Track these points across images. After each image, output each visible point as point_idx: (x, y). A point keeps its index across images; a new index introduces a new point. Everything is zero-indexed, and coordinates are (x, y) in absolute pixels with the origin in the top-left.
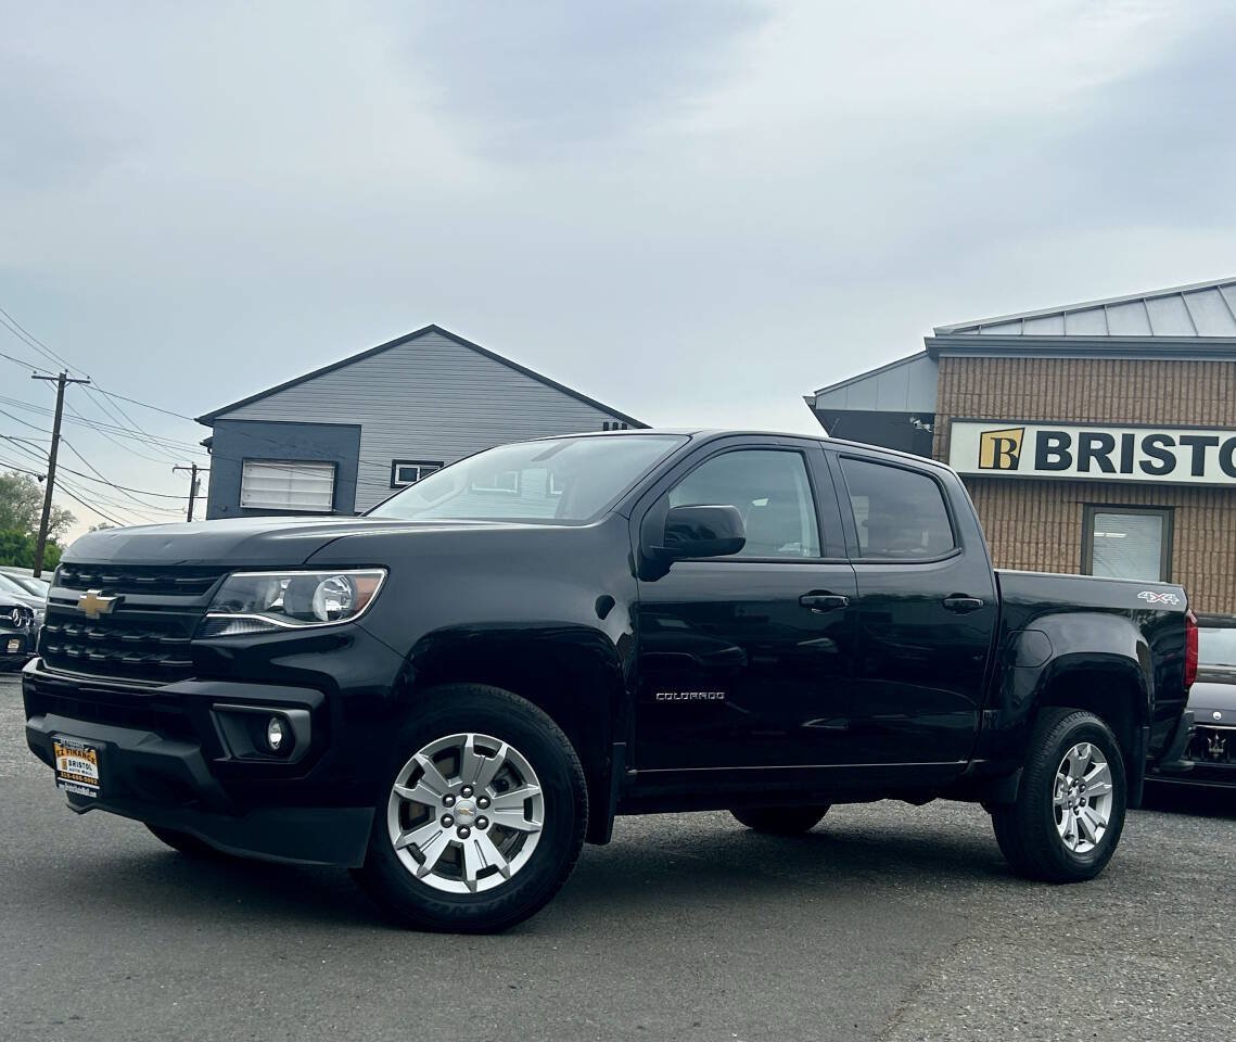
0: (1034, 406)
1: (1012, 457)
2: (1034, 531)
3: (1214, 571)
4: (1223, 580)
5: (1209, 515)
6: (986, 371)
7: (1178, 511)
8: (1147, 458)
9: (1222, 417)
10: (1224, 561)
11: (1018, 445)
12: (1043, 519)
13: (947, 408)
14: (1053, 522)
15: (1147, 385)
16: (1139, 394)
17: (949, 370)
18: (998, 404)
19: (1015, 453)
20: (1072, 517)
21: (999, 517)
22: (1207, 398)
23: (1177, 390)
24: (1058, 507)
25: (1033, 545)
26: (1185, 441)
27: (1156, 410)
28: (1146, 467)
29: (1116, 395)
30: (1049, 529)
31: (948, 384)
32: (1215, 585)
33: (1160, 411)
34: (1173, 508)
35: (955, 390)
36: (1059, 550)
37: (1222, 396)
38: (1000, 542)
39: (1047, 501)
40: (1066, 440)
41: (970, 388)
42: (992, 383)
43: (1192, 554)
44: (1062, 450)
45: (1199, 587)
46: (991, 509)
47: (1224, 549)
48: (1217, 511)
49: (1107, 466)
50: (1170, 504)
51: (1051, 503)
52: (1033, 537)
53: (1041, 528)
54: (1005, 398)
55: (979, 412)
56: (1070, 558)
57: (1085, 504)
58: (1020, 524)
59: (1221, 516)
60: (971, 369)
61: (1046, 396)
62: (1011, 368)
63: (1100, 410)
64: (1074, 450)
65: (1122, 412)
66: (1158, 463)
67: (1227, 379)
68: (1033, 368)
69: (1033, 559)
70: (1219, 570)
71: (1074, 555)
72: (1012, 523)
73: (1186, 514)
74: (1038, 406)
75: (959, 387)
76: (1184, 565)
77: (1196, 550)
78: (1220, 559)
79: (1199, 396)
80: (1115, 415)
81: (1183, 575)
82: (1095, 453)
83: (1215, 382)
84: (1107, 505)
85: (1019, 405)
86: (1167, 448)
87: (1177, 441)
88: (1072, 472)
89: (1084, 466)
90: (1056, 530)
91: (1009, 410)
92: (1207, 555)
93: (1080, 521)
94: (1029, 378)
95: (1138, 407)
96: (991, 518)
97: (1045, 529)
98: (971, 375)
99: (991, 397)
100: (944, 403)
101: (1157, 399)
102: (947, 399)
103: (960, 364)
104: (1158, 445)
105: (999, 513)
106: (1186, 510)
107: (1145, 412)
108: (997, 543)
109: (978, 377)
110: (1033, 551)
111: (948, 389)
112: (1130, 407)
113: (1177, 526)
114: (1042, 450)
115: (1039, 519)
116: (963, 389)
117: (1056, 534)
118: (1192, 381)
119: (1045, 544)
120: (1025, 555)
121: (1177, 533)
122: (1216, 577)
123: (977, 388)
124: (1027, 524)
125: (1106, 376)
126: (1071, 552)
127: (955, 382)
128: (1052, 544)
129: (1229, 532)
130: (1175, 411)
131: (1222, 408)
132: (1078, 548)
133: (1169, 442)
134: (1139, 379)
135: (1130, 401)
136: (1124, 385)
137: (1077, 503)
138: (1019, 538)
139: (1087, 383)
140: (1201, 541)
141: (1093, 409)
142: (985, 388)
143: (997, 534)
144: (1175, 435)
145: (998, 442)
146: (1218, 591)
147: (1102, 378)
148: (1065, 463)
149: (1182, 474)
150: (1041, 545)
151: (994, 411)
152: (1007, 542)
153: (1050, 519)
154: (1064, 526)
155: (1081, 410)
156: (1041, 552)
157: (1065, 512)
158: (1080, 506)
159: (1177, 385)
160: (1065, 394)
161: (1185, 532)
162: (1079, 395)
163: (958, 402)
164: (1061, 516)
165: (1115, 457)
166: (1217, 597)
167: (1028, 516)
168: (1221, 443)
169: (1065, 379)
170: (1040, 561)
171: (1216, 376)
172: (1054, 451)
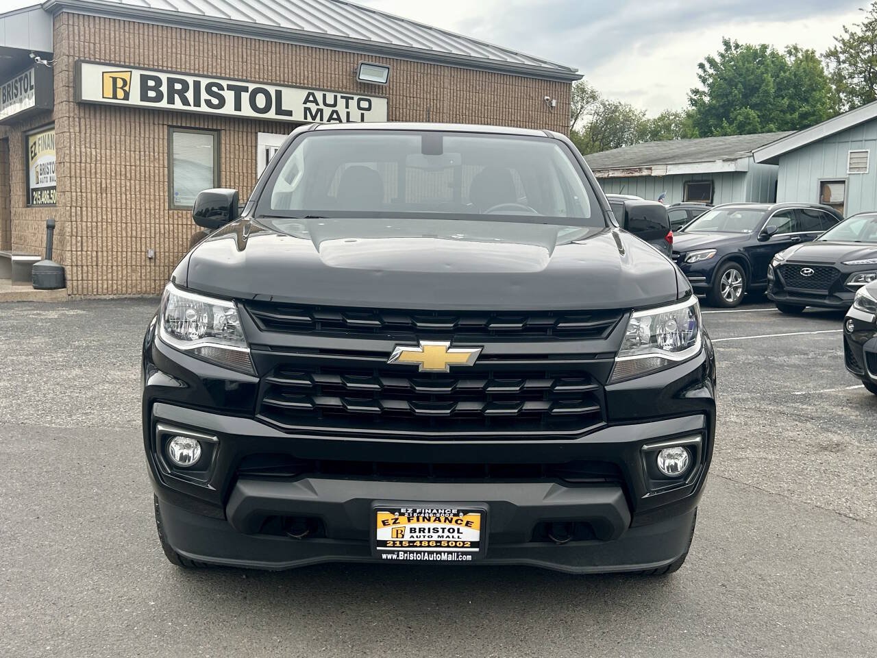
0: (132, 55)
1: (125, 91)
2: (137, 143)
3: (245, 171)
4: (249, 175)
5: (240, 135)
6: (97, 26)
7: (223, 132)
8: (209, 98)
9: (245, 74)
10: (249, 165)
11: (128, 83)
12: (142, 135)
13: (72, 51)
14: (149, 138)
15: (201, 48)
16: (197, 53)
17: (71, 23)
18: (108, 51)
19: (127, 88)
20: (161, 134)
21: (113, 133)
22: (236, 60)
23: (219, 53)
24: (152, 128)
25: (137, 153)
26: (230, 88)
27: (208, 65)
28: (208, 103)
29: (183, 52)
30: (147, 141)
31: (71, 33)
32: (245, 180)
33: (210, 67)
34: (220, 130)
35: (77, 38)
36: (154, 156)
37: (245, 60)
38: (116, 150)
39: (144, 123)
40: (159, 82)
41: (87, 38)
42: (102, 36)
43: (232, 160)
44: (156, 88)
45: (237, 181)
46: (108, 127)
47: (250, 157)
48: (245, 134)
49: (185, 102)
50: (219, 128)
51: (147, 124)
52: (137, 147)
53: (142, 141)
54: (112, 48)
55: (94, 55)
56: (161, 162)
57: (168, 126)
58: (128, 138)
59: (247, 136)
60: (86, 24)
61: (139, 48)
62: (115, 26)
63: (174, 62)
64: (164, 89)
65: (188, 65)
66: (215, 101)
67: (247, 49)
68: (129, 29)
69: (138, 163)
70: (247, 170)
71: (163, 160)
72: (123, 137)
73: (228, 134)
74: (134, 55)
75: (79, 37)
76: (228, 166)
77: (235, 158)
78: (247, 162)
79: (232, 58)
80: (183, 67)
81: (228, 173)
82: (178, 92)
83: (240, 50)
84: (181, 127)
85: (122, 54)
86: (220, 92)
87: (225, 88)
88: (164, 104)
89: (171, 101)
90: (152, 143)
91: (115, 56)
92: (240, 161)
93: (166, 137)
94: (127, 35)
95: (197, 62)
96: (108, 134)
97: (145, 142)
98: (87, 29)
99: (103, 46)
100: (69, 47)
101: (208, 58)
102: (71, 45)
103: (78, 18)
104: (214, 89)
105: (113, 130)
106: (228, 132)
107: (201, 66)
108: (113, 151)
109: (92, 30)
110: (137, 157)
111: (71, 36)
112: (192, 62)
113: (223, 142)
114: (144, 88)
115: (140, 135)
116: (82, 38)
117: (151, 146)
118: (227, 48)
119: (145, 152)
120: (132, 160)
121: (223, 146)
122: (246, 175)
123: (92, 38)
124: (133, 138)
125: (176, 39)
126: (161, 158)
127: (76, 31)
128: (149, 152)
129: (252, 146)
130: (219, 67)
131: (245, 68)
132: (166, 155)
133: (221, 88)
134: (197, 43)
135: (192, 58)
136: (188, 46)
137: (163, 125)
138: (128, 148)
139: (165, 43)
140: (237, 152)
141: (169, 61)
142: (97, 38)
143: (113, 145)
144: (224, 83)
145: (115, 80)
146: (247, 184)
147: (174, 40)
148: (159, 98)
149: (229, 109)
150: (142, 153)
151: (105, 56)
152: (120, 150)
153: (147, 136)
154: (156, 140)
155: (163, 62)
156: (142, 158)
157: (156, 131)
158: (165, 127)
159: (219, 50)
160: (151, 49)
161: (228, 146)
162: (160, 50)
163: (79, 47)
164: (154, 133)
165: (190, 95)
166: (247, 187)
167: (133, 133)
168: (250, 90)
169: (151, 38)
170: (143, 164)
171: (240, 47)
172: (152, 89)
